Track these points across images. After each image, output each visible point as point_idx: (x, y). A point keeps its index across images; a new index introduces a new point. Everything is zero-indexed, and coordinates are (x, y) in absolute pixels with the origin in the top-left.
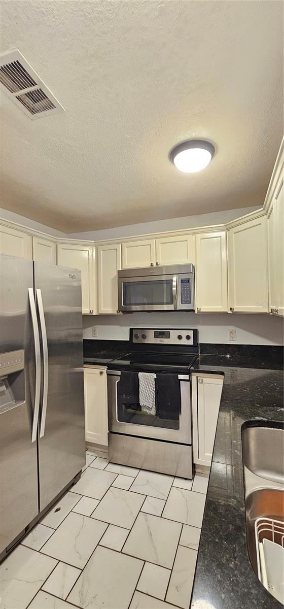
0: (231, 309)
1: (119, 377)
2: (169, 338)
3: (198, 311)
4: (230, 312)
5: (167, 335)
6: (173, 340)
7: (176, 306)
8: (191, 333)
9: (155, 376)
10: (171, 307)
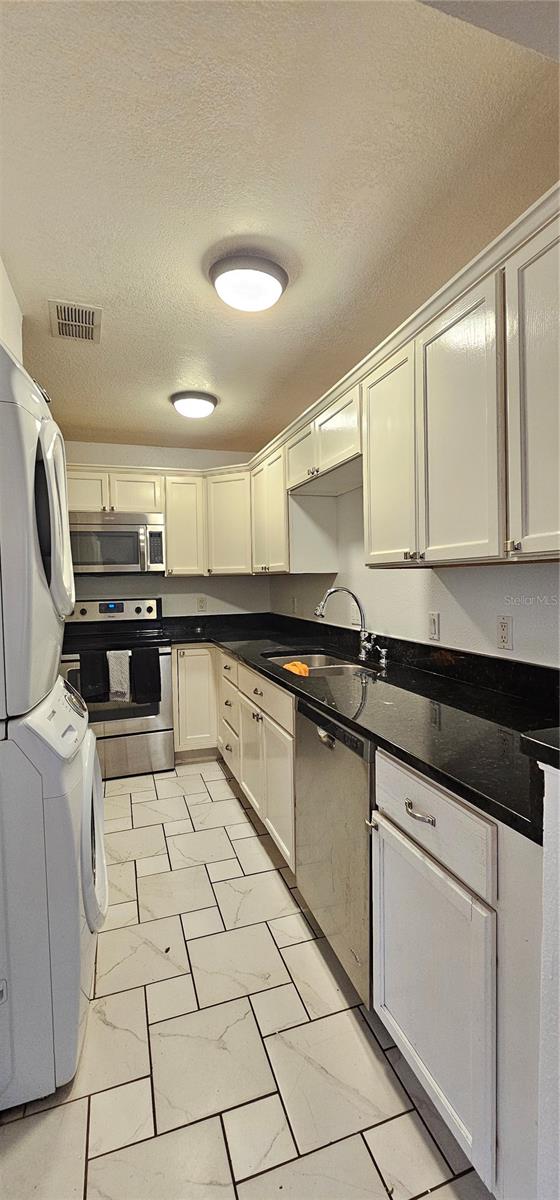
0: (209, 571)
1: (79, 663)
2: (122, 611)
3: (170, 574)
4: (207, 574)
5: (119, 608)
6: (128, 614)
7: (143, 567)
8: (153, 604)
9: (130, 653)
10: (136, 568)
